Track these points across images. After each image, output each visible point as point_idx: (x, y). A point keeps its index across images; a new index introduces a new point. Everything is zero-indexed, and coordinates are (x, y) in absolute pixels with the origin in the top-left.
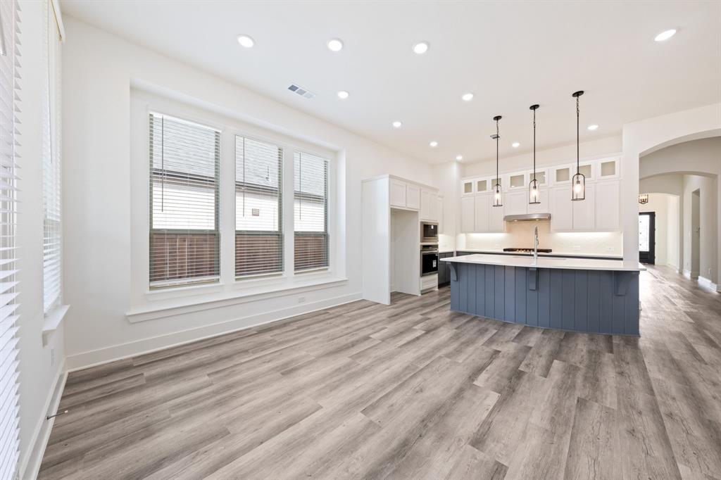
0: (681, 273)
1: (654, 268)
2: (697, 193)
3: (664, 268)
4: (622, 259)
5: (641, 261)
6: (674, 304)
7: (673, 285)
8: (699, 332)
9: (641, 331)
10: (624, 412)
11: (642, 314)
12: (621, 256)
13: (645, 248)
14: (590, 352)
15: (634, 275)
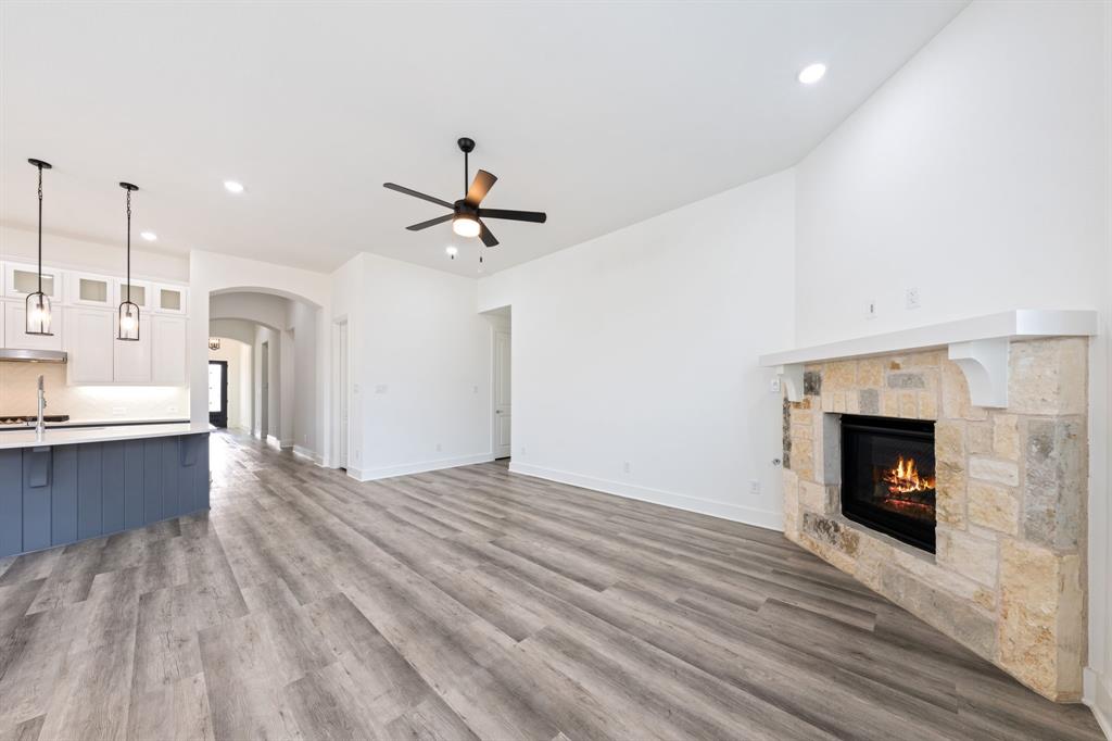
0: (253, 434)
1: (226, 432)
2: (266, 344)
3: (237, 431)
4: (189, 422)
5: (211, 422)
6: (244, 467)
7: (244, 448)
8: (264, 487)
9: (211, 503)
10: (195, 580)
11: (213, 485)
12: (188, 418)
13: (216, 407)
14: (150, 546)
15: (202, 438)
